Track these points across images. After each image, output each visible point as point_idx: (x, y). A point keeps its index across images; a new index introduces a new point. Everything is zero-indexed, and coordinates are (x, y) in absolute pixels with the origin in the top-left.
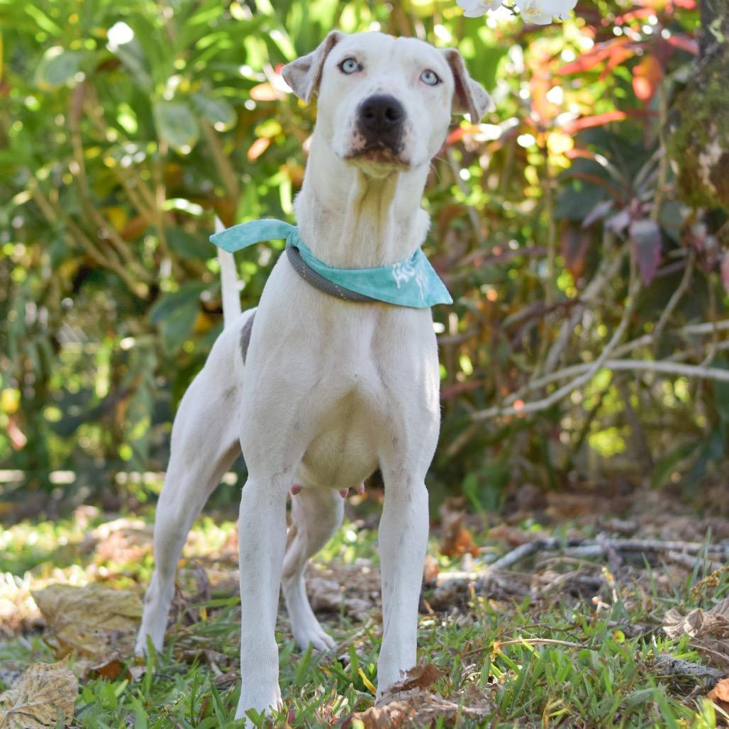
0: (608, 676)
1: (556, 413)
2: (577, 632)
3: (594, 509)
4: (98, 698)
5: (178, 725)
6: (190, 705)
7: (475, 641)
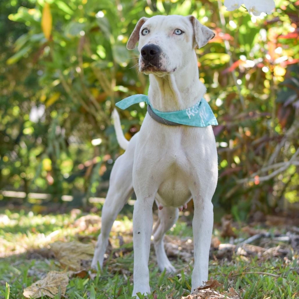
0: (289, 289)
1: (271, 182)
2: (277, 271)
3: (286, 223)
4: (76, 285)
5: (109, 298)
6: (114, 290)
7: (234, 272)
